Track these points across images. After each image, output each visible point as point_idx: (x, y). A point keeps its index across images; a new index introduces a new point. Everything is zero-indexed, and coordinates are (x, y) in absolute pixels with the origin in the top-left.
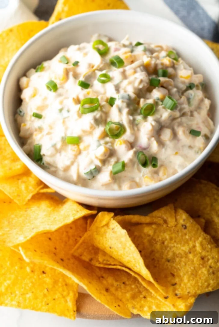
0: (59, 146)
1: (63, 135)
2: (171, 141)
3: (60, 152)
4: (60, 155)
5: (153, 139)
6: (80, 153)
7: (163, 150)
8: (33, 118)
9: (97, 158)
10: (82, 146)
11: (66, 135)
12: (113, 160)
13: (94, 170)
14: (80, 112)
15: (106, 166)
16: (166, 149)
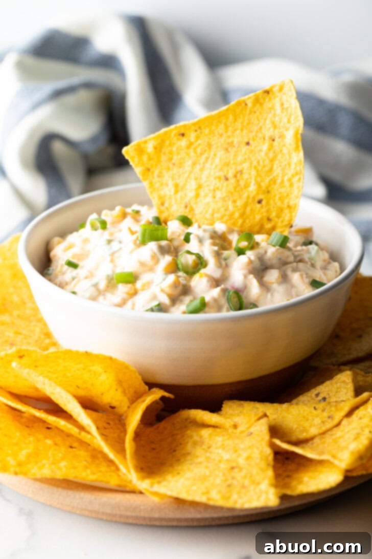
0: (102, 285)
1: (110, 272)
2: (280, 283)
3: (104, 295)
4: (105, 299)
5: (251, 276)
6: (135, 293)
7: (269, 296)
8: (66, 267)
9: (162, 291)
10: (139, 284)
11: (113, 272)
12: (187, 299)
13: (157, 308)
14: (138, 242)
15: (177, 306)
16: (272, 295)
